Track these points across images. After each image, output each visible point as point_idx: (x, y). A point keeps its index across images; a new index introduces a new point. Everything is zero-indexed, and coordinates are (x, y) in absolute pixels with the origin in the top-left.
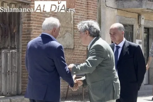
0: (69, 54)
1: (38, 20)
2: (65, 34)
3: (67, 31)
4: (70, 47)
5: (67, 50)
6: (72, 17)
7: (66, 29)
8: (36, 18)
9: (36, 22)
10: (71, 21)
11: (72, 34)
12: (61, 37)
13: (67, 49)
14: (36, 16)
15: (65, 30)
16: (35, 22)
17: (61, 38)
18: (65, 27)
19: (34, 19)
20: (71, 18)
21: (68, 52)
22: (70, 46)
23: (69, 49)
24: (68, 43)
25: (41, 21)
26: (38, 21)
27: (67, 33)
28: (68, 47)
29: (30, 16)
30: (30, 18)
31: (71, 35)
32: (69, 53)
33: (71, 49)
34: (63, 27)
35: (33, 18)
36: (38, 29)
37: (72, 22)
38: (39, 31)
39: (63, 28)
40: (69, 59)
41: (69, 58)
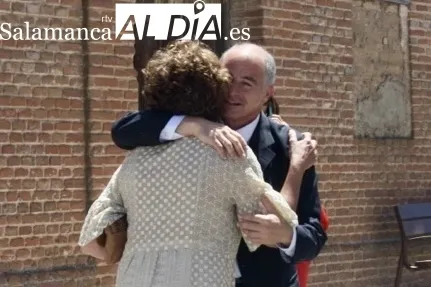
0: (396, 157)
1: (288, 39)
2: (381, 88)
3: (387, 76)
4: (398, 133)
5: (389, 141)
6: (404, 27)
7: (383, 69)
8: (280, 32)
9: (283, 48)
10: (400, 38)
11: (404, 86)
12: (366, 98)
13: (389, 138)
14: (280, 27)
15: (379, 73)
16: (279, 48)
17: (366, 102)
18: (379, 61)
19: (275, 37)
20: (400, 31)
21: (392, 149)
22: (398, 128)
23: (394, 138)
24: (390, 117)
25: (299, 43)
26: (287, 44)
27: (388, 83)
28: (392, 132)
29: (259, 27)
30: (261, 34)
31: (400, 88)
32: (396, 152)
33: (400, 138)
34: (373, 61)
35: (269, 32)
36: (289, 73)
37: (403, 43)
38: (291, 78)
39: (372, 66)
40: (395, 174)
41: (395, 170)
